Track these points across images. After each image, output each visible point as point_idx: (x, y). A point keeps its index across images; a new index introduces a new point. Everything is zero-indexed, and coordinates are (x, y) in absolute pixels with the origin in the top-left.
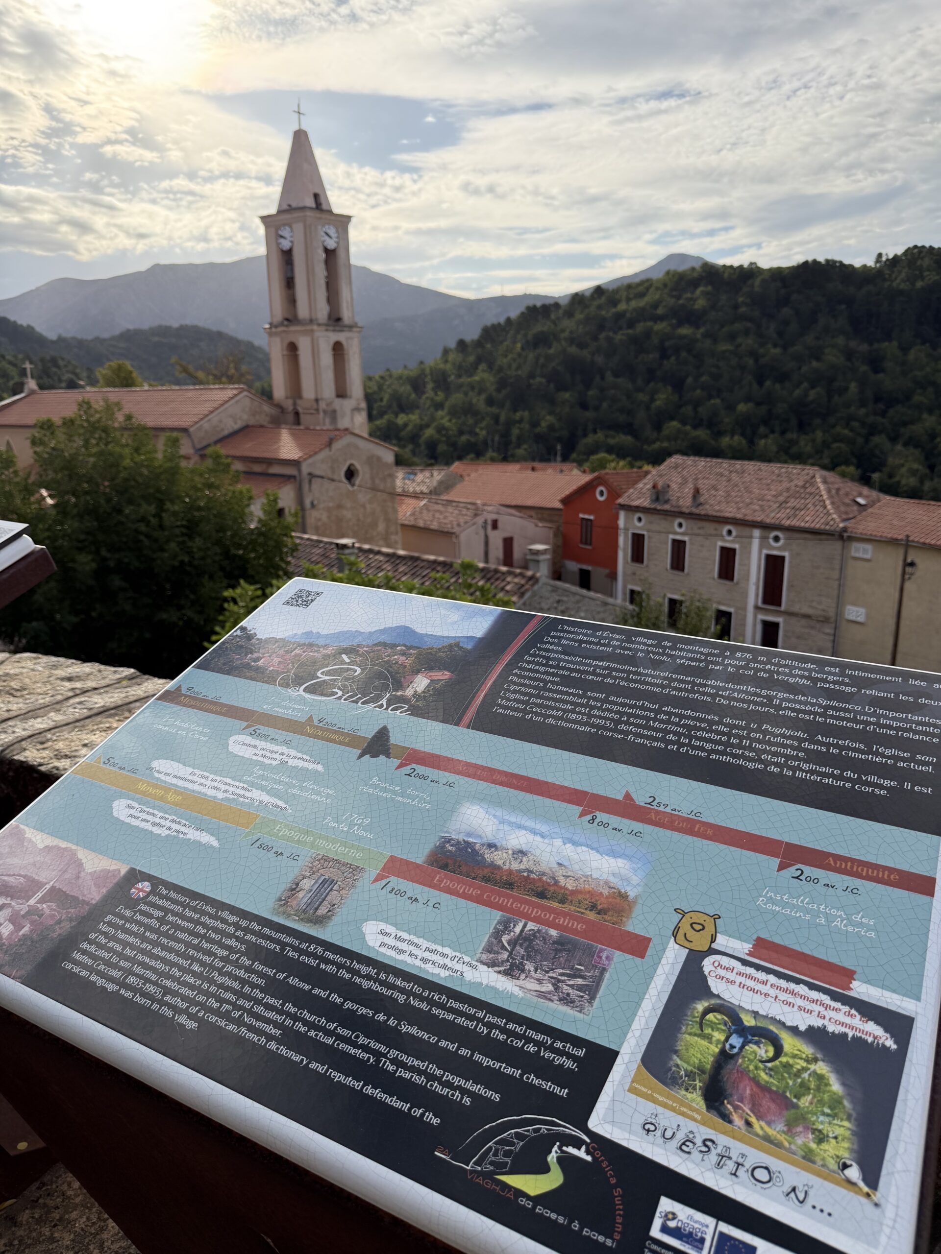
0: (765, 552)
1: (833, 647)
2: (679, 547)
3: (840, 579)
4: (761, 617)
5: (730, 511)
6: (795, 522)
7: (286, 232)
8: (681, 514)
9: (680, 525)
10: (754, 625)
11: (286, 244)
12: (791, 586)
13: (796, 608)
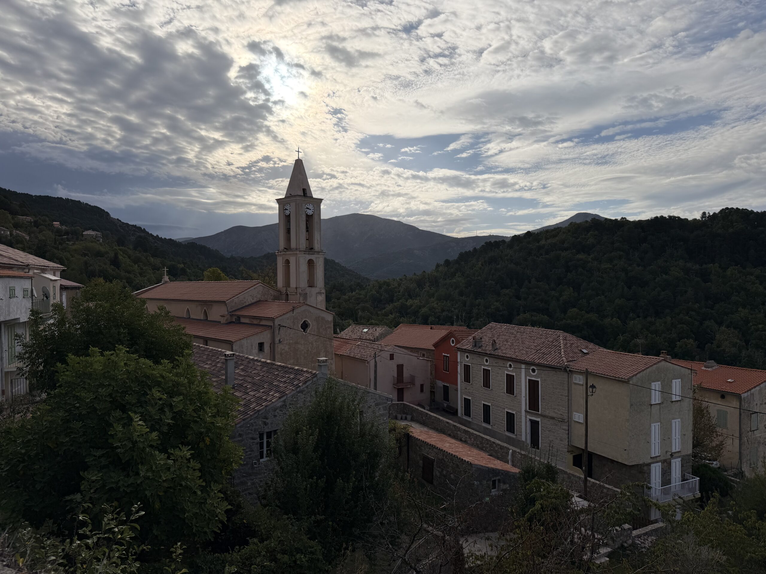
0: (528, 378)
1: (568, 438)
2: (486, 373)
3: (568, 396)
4: (529, 417)
5: (510, 354)
6: (542, 361)
7: (288, 207)
8: (486, 354)
9: (487, 361)
10: (526, 422)
11: (287, 212)
12: (543, 399)
13: (547, 413)
